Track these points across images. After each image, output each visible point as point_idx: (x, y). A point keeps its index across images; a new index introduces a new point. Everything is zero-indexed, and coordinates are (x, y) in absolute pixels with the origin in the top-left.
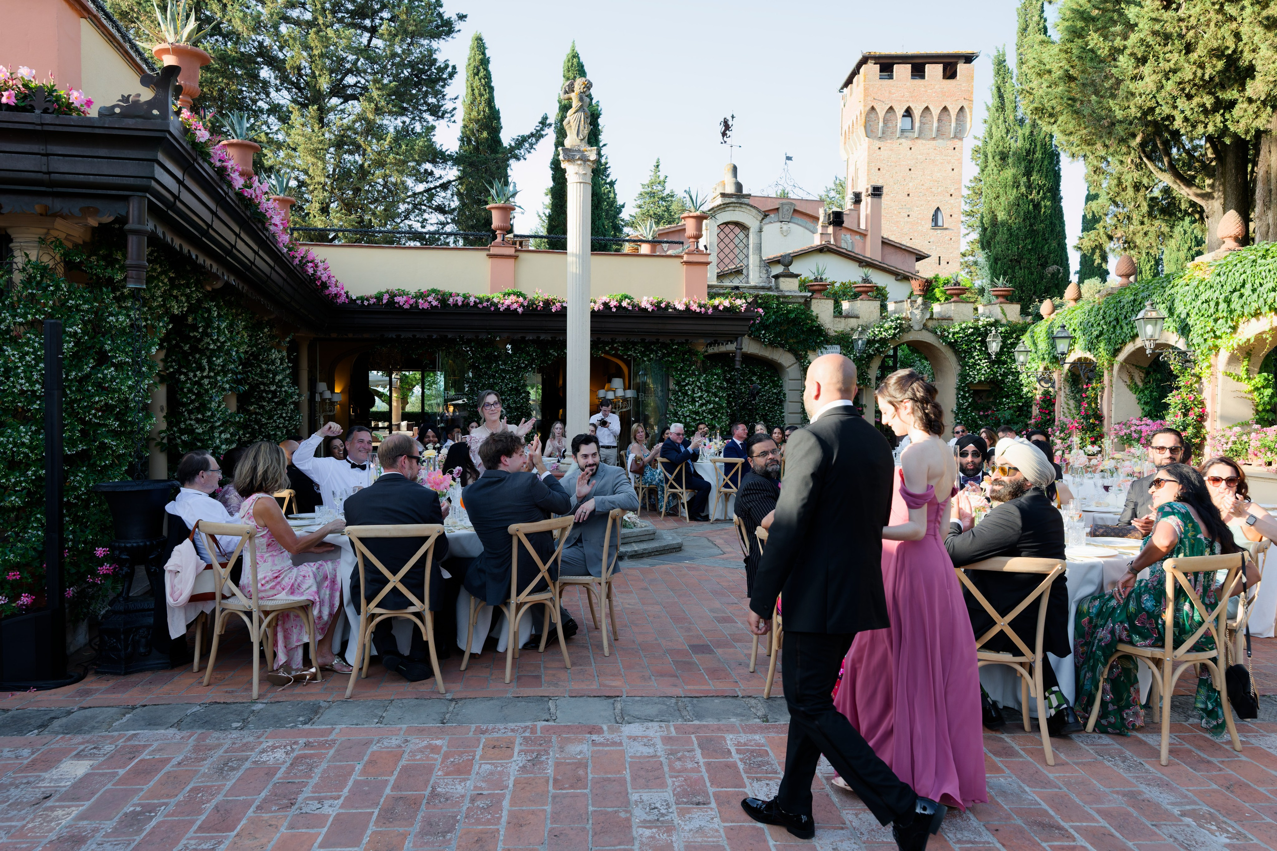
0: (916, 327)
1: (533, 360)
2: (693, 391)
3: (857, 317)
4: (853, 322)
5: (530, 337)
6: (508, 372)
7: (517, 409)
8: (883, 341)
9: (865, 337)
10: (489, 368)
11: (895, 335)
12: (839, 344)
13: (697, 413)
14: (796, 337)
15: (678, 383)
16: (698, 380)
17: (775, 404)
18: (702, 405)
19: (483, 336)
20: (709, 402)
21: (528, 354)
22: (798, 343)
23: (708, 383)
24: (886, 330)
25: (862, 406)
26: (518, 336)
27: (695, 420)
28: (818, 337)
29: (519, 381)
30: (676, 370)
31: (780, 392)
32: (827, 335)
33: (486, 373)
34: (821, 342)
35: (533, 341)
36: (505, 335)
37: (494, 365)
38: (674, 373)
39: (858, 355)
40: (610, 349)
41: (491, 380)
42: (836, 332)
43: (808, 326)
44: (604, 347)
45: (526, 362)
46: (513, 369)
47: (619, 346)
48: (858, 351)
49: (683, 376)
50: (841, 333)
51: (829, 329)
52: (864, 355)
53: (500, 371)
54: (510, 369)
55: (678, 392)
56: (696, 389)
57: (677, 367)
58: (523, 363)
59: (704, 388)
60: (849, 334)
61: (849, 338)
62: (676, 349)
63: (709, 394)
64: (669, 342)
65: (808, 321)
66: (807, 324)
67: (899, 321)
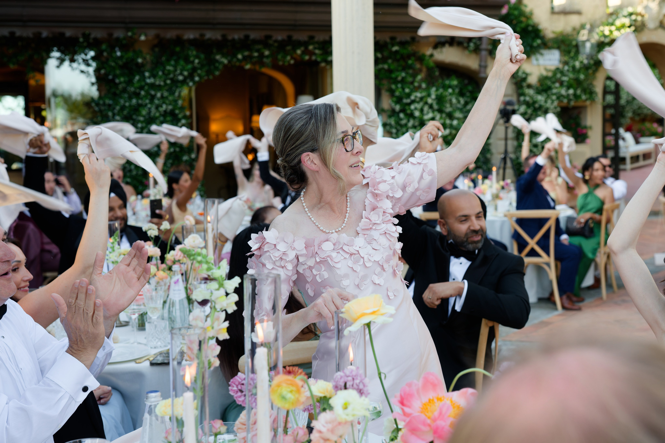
0: (651, 25)
1: (194, 70)
3: (579, 13)
4: (575, 20)
5: (190, 35)
6: (159, 88)
9: (596, 38)
10: (130, 82)
12: (558, 48)
15: (399, 100)
19: (119, 34)
21: (187, 60)
24: (618, 29)
25: (586, 127)
26: (171, 34)
28: (534, 39)
29: (176, 101)
30: (396, 82)
32: (542, 38)
33: (124, 90)
34: (539, 46)
35: (194, 43)
36: (152, 33)
37: (137, 78)
38: (393, 87)
39: (586, 62)
40: (304, 53)
41: (134, 101)
42: (554, 32)
43: (523, 25)
44: (294, 50)
45: (186, 73)
46: (166, 84)
47: (315, 48)
48: (585, 56)
49: (407, 90)
50: (561, 34)
51: (546, 29)
52: (592, 62)
53: (146, 88)
54: (162, 83)
55: (398, 113)
56: (426, 108)
57: (396, 78)
58: (181, 74)
59: (436, 107)
60: (572, 35)
61: (571, 41)
62: (396, 52)
63: (444, 115)
64: (388, 40)
65: (523, 19)
66: (521, 22)
67: (633, 17)
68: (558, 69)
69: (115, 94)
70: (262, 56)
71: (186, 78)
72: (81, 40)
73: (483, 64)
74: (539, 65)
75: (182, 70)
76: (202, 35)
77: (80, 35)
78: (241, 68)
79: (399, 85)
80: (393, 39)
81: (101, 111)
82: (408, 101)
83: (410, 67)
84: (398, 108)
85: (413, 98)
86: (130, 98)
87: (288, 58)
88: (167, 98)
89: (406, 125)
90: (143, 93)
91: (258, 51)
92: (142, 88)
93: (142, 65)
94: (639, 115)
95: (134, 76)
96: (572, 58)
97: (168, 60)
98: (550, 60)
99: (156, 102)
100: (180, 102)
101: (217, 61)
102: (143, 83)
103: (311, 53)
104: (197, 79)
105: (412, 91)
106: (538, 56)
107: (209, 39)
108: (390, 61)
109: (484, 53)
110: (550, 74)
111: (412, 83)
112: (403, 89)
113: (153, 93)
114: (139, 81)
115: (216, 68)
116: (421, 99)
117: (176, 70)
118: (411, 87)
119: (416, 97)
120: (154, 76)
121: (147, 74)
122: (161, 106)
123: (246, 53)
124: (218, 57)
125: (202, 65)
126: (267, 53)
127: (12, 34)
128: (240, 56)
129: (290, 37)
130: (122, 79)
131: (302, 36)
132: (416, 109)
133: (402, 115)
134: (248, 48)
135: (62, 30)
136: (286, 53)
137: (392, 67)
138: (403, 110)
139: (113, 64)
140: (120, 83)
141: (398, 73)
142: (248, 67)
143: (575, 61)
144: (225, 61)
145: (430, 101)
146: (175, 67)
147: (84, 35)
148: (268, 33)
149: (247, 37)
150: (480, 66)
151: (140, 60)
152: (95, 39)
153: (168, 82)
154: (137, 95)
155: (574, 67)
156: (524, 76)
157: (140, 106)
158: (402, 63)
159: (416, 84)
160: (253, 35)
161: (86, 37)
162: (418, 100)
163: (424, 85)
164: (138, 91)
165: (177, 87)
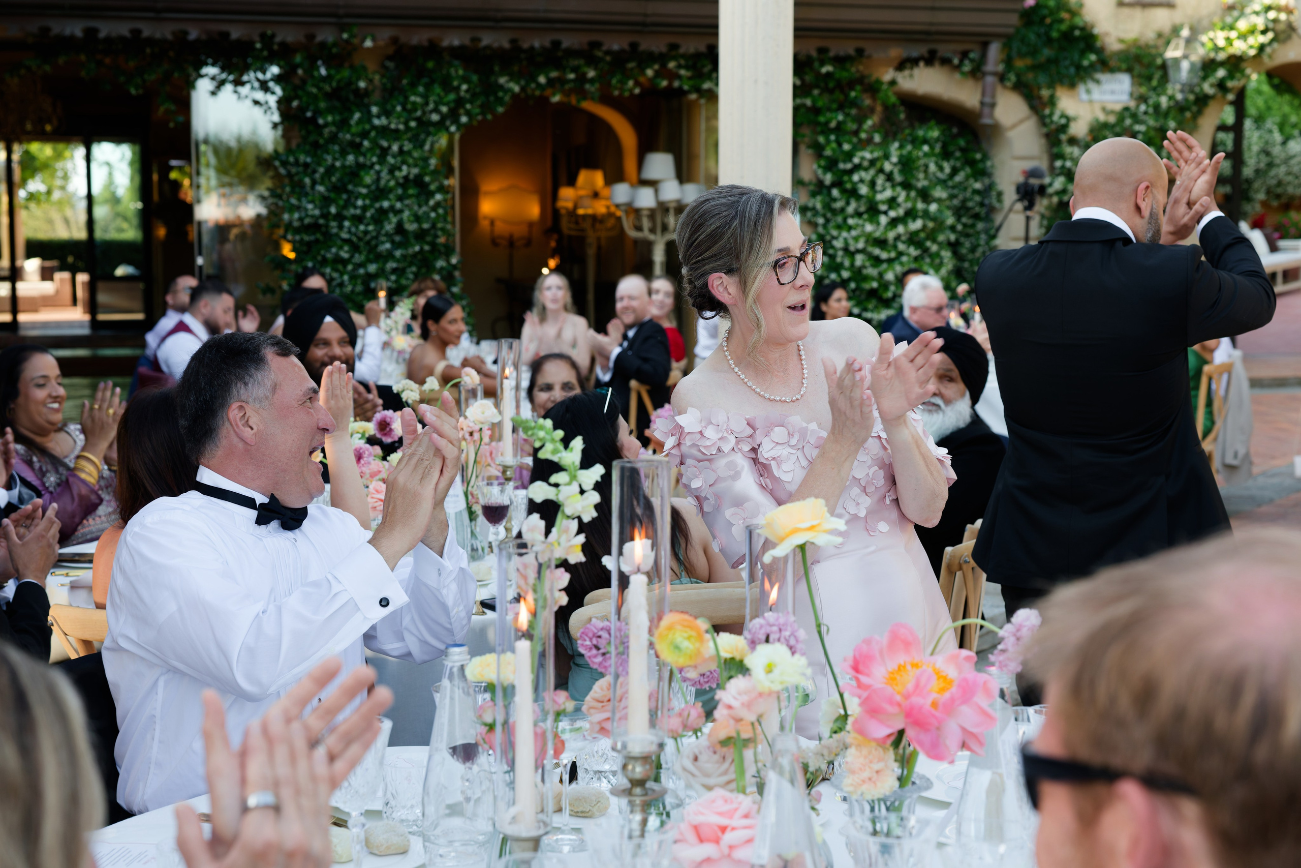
1: (460, 102)
2: (872, 184)
3: (1170, 5)
4: (1161, 19)
5: (454, 39)
6: (395, 135)
7: (420, 235)
8: (1235, 63)
9: (1199, 53)
10: (343, 124)
11: (1262, 48)
12: (1129, 70)
13: (881, 243)
14: (1034, 52)
15: (831, 165)
16: (887, 157)
17: (976, 216)
18: (894, 222)
19: (326, 35)
20: (911, 214)
21: (447, 85)
22: (1034, 68)
23: (906, 164)
24: (1243, 37)
26: (418, 38)
27: (877, 261)
28: (1083, 54)
29: (425, 160)
30: (826, 130)
31: (990, 188)
32: (1100, 51)
33: (333, 138)
34: (1092, 66)
35: (459, 53)
36: (385, 34)
37: (357, 116)
38: (821, 139)
39: (1179, 96)
40: (658, 74)
41: (351, 158)
42: (1121, 41)
43: (1064, 27)
44: (642, 69)
45: (444, 109)
46: (408, 128)
47: (680, 66)
48: (1178, 87)
49: (846, 147)
50: (1135, 43)
51: (1107, 34)
52: (1191, 97)
53: (373, 134)
54: (401, 127)
55: (829, 189)
56: (880, 180)
57: (827, 123)
58: (436, 110)
59: (898, 178)
60: (1156, 47)
61: (1154, 57)
62: (828, 74)
63: (913, 194)
64: (814, 54)
65: (1064, 15)
66: (1061, 21)
67: (1272, 15)
68: (1126, 109)
69: (316, 145)
70: (582, 79)
71: (444, 118)
72: (258, 46)
73: (987, 100)
74: (1091, 102)
75: (437, 104)
76: (475, 40)
77: (256, 38)
78: (544, 100)
79: (833, 137)
80: (822, 51)
81: (290, 175)
82: (849, 166)
83: (853, 104)
84: (828, 178)
85: (856, 160)
86: (343, 153)
87: (631, 83)
88: (409, 153)
89: (843, 210)
90: (366, 143)
91: (575, 70)
92: (365, 135)
93: (366, 93)
94: (1278, 196)
95: (352, 113)
96: (1154, 89)
97: (413, 85)
98: (1113, 92)
99: (391, 160)
100: (433, 162)
101: (501, 87)
102: (367, 127)
103: (673, 76)
104: (464, 119)
105: (857, 147)
106: (1091, 85)
107: (488, 47)
108: (816, 92)
109: (990, 79)
110: (1112, 119)
111: (856, 133)
112: (840, 145)
113: (385, 144)
114: (360, 121)
115: (500, 101)
116: (872, 162)
117: (427, 104)
118: (855, 140)
119: (863, 158)
120: (386, 112)
121: (375, 110)
122: (400, 169)
123: (554, 74)
124: (502, 80)
125: (474, 96)
126: (591, 74)
127: (136, 32)
128: (542, 80)
129: (634, 46)
130: (330, 118)
131: (655, 44)
132: (862, 181)
133: (835, 192)
134: (558, 64)
135: (224, 27)
136: (627, 75)
137: (820, 104)
138: (837, 184)
139: (314, 90)
140: (326, 125)
141: (829, 115)
142: (556, 99)
143: (1159, 95)
144: (517, 89)
145: (888, 167)
146: (425, 97)
147: (263, 36)
148: (595, 37)
149: (556, 44)
150: (982, 103)
151: (362, 84)
152: (283, 44)
153: (413, 124)
154: (356, 147)
155: (1157, 107)
156: (1063, 121)
157: (360, 167)
158: (838, 95)
159: (863, 135)
160: (568, 41)
161: (267, 40)
162: (866, 164)
163: (877, 138)
164: (358, 140)
165: (428, 134)
